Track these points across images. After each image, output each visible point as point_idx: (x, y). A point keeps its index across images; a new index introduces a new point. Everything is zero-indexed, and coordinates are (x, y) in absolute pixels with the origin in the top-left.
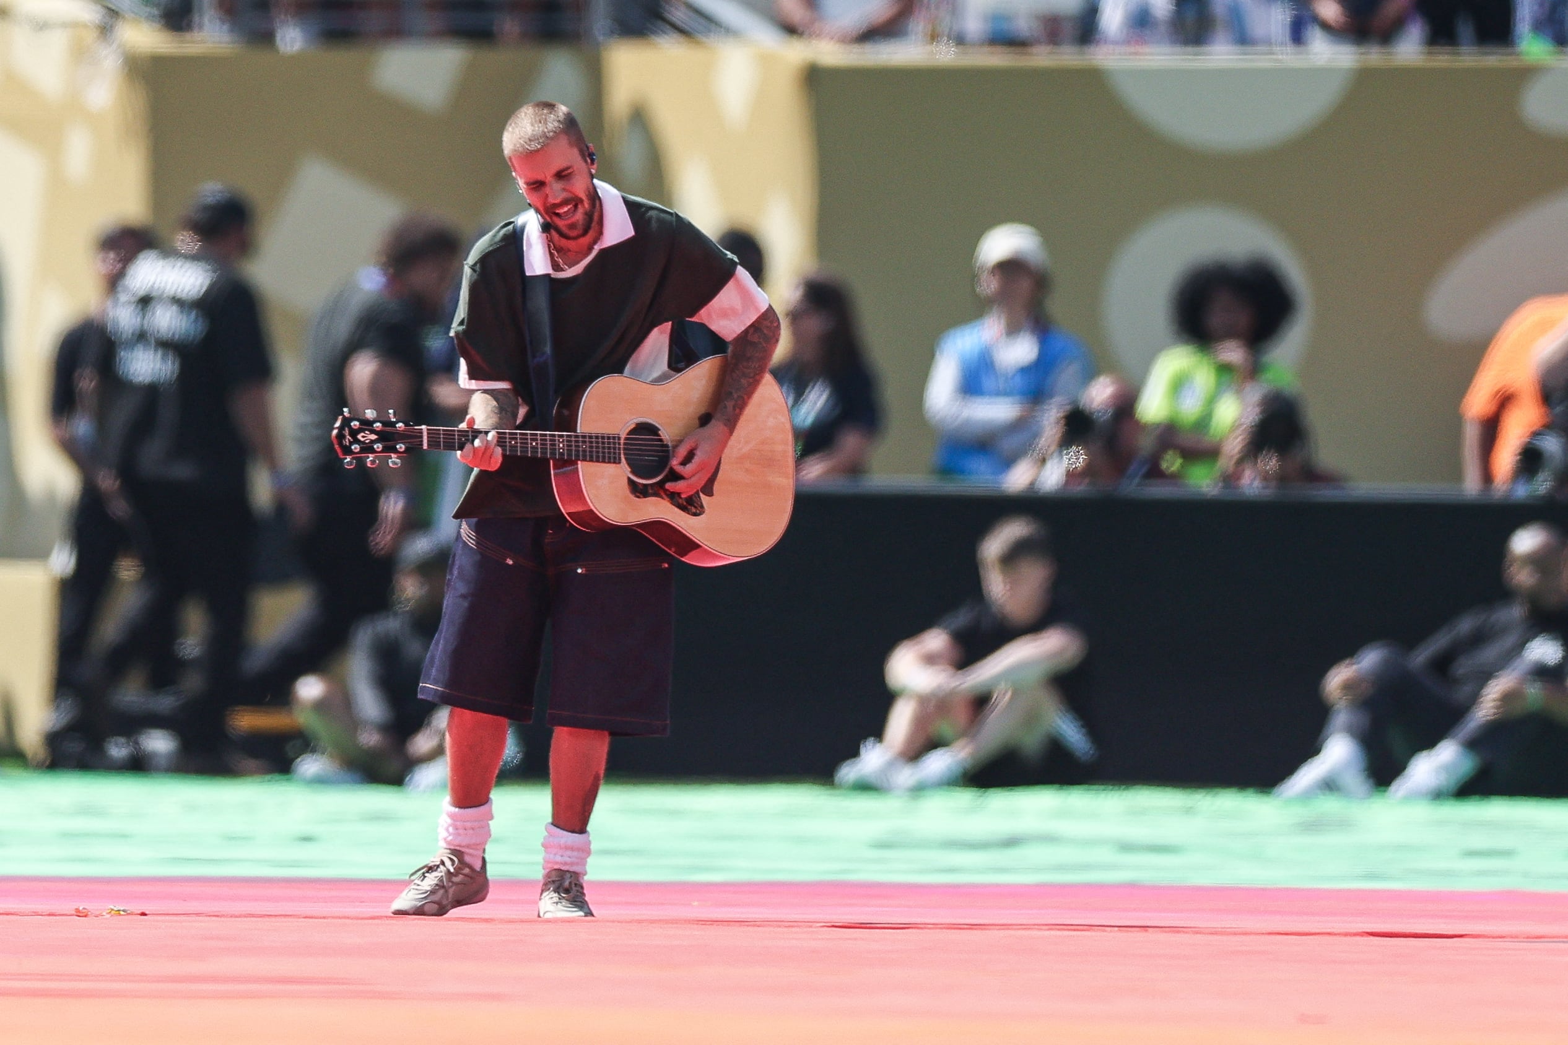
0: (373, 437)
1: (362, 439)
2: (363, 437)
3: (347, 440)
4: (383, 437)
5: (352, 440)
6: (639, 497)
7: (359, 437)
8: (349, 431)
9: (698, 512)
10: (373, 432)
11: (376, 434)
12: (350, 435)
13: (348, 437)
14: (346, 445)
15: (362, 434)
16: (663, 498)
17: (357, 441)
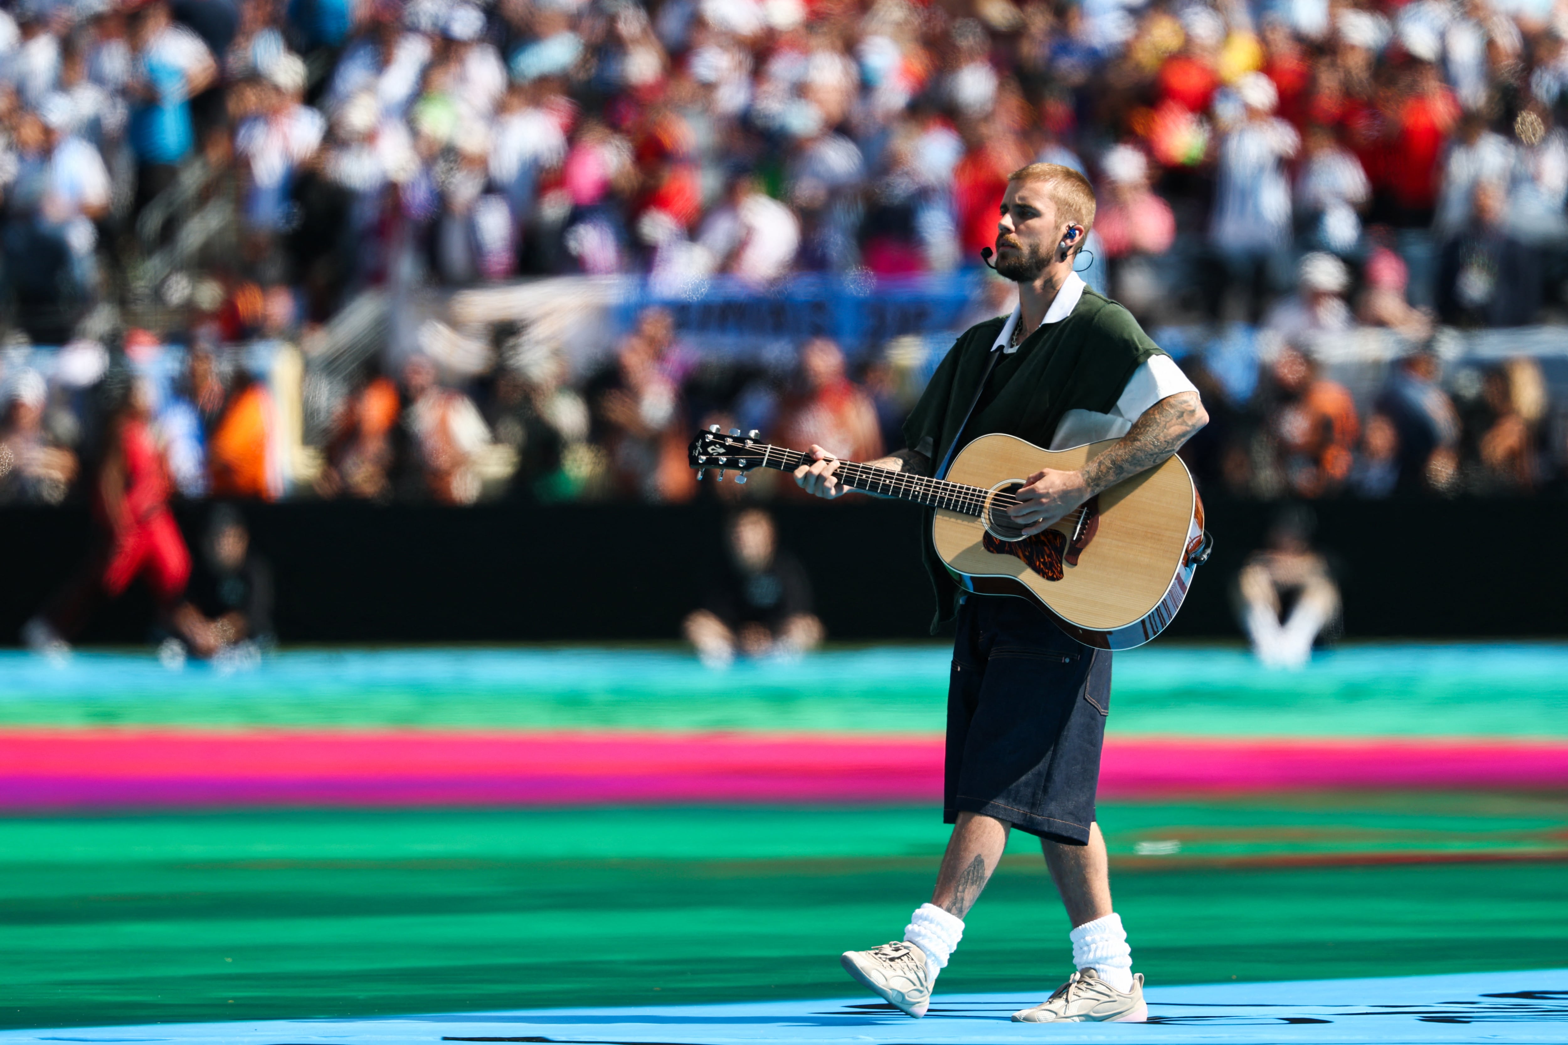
0: (722, 451)
1: (711, 452)
2: (713, 449)
3: (697, 451)
4: (730, 450)
5: (701, 452)
6: (992, 552)
7: (709, 449)
8: (702, 443)
9: (1055, 576)
10: (723, 446)
11: (724, 449)
12: (701, 447)
13: (699, 448)
14: (695, 455)
15: (713, 447)
16: (1019, 557)
17: (705, 453)
